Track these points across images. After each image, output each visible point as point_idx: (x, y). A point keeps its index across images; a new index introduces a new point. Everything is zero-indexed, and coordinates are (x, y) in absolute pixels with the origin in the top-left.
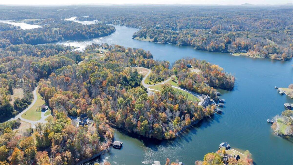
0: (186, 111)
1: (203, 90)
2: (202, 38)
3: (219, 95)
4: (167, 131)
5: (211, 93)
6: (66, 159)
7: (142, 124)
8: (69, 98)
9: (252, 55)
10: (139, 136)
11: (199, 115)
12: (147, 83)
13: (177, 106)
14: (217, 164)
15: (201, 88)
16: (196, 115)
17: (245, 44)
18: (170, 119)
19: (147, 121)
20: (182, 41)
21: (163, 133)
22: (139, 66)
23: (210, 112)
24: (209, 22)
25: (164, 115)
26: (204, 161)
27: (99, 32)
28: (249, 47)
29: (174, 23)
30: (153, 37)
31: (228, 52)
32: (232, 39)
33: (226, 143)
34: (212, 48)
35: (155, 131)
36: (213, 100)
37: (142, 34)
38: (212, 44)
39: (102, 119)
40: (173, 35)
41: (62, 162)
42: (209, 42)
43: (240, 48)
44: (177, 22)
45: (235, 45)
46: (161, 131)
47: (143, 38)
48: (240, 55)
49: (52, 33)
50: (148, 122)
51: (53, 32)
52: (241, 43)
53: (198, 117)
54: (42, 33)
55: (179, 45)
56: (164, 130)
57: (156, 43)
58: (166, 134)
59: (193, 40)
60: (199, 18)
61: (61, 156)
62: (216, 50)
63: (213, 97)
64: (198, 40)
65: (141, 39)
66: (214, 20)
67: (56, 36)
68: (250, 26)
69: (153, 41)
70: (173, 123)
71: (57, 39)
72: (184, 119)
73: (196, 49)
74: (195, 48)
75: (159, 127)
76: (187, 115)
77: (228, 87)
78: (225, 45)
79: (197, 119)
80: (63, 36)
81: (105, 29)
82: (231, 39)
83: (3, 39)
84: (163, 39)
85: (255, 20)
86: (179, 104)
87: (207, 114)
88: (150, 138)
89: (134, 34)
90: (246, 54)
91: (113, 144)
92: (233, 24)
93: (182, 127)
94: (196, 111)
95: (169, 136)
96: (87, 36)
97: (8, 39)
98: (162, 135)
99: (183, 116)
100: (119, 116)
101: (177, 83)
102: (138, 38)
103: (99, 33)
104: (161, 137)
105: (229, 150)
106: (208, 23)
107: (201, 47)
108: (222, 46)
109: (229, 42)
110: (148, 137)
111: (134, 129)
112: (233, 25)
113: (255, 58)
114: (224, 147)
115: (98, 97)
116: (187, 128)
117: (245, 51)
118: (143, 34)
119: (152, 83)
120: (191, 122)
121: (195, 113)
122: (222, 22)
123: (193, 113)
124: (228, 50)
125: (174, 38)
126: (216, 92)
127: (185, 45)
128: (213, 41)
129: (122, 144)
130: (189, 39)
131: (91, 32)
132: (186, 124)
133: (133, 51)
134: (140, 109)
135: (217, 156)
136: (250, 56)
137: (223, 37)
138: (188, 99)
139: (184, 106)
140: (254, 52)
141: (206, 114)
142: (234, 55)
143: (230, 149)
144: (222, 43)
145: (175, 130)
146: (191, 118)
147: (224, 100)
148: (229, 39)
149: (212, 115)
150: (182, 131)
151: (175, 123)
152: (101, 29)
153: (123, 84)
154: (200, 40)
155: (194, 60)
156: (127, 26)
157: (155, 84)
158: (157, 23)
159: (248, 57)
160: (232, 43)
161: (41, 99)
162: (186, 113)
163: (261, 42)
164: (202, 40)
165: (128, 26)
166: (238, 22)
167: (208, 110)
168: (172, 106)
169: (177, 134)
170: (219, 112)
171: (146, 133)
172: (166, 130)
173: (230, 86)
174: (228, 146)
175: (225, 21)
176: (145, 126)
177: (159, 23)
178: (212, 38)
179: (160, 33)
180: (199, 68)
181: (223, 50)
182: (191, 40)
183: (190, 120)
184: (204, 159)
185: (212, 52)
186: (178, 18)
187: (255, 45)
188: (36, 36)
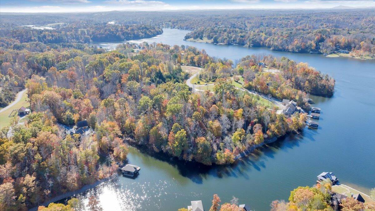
0: (256, 120)
1: (285, 94)
2: (282, 35)
3: (310, 102)
4: (221, 150)
5: (297, 98)
6: (25, 190)
7: (176, 136)
8: (64, 97)
9: (357, 55)
10: (171, 159)
11: (278, 128)
12: (195, 83)
13: (240, 111)
14: (318, 209)
15: (281, 92)
16: (273, 127)
17: (346, 41)
18: (226, 132)
19: (185, 132)
20: (253, 41)
21: (213, 152)
22: (187, 65)
23: (297, 124)
24: (291, 21)
25: (216, 124)
26: (291, 203)
27: (140, 32)
28: (353, 45)
29: (242, 24)
30: (212, 38)
31: (320, 53)
32: (326, 36)
33: (331, 173)
34: (297, 48)
35: (199, 149)
36: (302, 108)
37: (197, 34)
38: (296, 42)
39: (111, 129)
40: (240, 34)
41: (13, 195)
42: (292, 41)
43: (338, 47)
44: (246, 22)
45: (331, 43)
46: (211, 150)
47: (199, 39)
48: (338, 56)
49: (77, 33)
50: (187, 133)
51: (79, 33)
52: (340, 41)
53: (276, 131)
54: (63, 32)
55: (248, 46)
56: (215, 147)
57: (216, 44)
58: (218, 155)
59: (268, 39)
60: (277, 17)
61: (13, 183)
62: (303, 51)
63: (302, 104)
64: (276, 38)
65: (195, 40)
66: (298, 19)
67: (82, 37)
68: (350, 25)
69: (212, 43)
70: (233, 138)
71: (83, 40)
72: (252, 132)
73: (273, 50)
74: (271, 49)
75: (206, 142)
76: (257, 125)
77: (325, 92)
78: (316, 44)
79: (275, 135)
80: (92, 37)
81: (148, 29)
82: (324, 35)
83: (11, 39)
84: (226, 39)
85: (356, 19)
86: (243, 108)
87: (292, 127)
88: (189, 160)
89: (187, 34)
90: (349, 55)
91: (123, 169)
92: (325, 22)
93: (248, 146)
94: (273, 121)
95: (223, 160)
96: (122, 37)
97: (18, 39)
98: (211, 156)
99: (249, 127)
100: (140, 126)
101: (241, 84)
102: (192, 39)
103: (140, 35)
104: (209, 159)
105: (336, 186)
106: (289, 23)
107: (280, 47)
108: (311, 44)
109: (322, 40)
110: (186, 159)
111: (162, 146)
112: (325, 24)
113: (362, 59)
114: (327, 180)
115: (112, 97)
116: (257, 148)
117: (347, 51)
118: (199, 34)
119: (201, 83)
120: (265, 138)
121: (271, 125)
122: (309, 21)
123: (268, 124)
124: (319, 50)
125: (241, 37)
126: (305, 99)
127: (257, 45)
128: (298, 39)
129: (140, 169)
130: (263, 38)
131: (129, 32)
132: (255, 141)
133: (180, 49)
134: (175, 112)
135: (316, 194)
136: (354, 58)
137: (312, 33)
138: (259, 102)
139: (252, 111)
140: (361, 52)
141: (290, 127)
142: (329, 56)
143: (339, 185)
144: (312, 41)
145: (235, 150)
146: (264, 131)
147: (319, 109)
148: (321, 36)
149: (300, 130)
150: (247, 153)
151: (235, 138)
152: (143, 28)
153: (155, 81)
154: (279, 38)
155: (269, 58)
156: (179, 29)
157: (206, 84)
158: (220, 23)
159: (353, 58)
160: (325, 41)
161: (26, 101)
162: (255, 123)
163: (372, 38)
164: (281, 37)
165: (181, 28)
166: (332, 20)
167: (293, 121)
168: (231, 111)
169: (239, 156)
170: (312, 126)
171: (183, 152)
172: (219, 148)
173: (328, 91)
174: (334, 178)
175: (314, 20)
176: (182, 140)
177: (222, 24)
178: (296, 35)
179: (222, 32)
180: (278, 67)
181: (312, 50)
182: (265, 39)
183: (262, 135)
184: (290, 199)
185: (296, 53)
186: (248, 19)
187: (363, 42)
188: (54, 35)
